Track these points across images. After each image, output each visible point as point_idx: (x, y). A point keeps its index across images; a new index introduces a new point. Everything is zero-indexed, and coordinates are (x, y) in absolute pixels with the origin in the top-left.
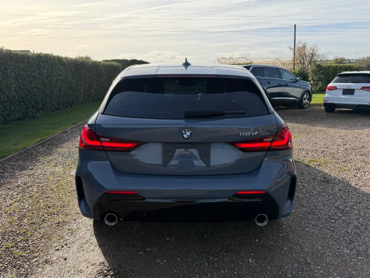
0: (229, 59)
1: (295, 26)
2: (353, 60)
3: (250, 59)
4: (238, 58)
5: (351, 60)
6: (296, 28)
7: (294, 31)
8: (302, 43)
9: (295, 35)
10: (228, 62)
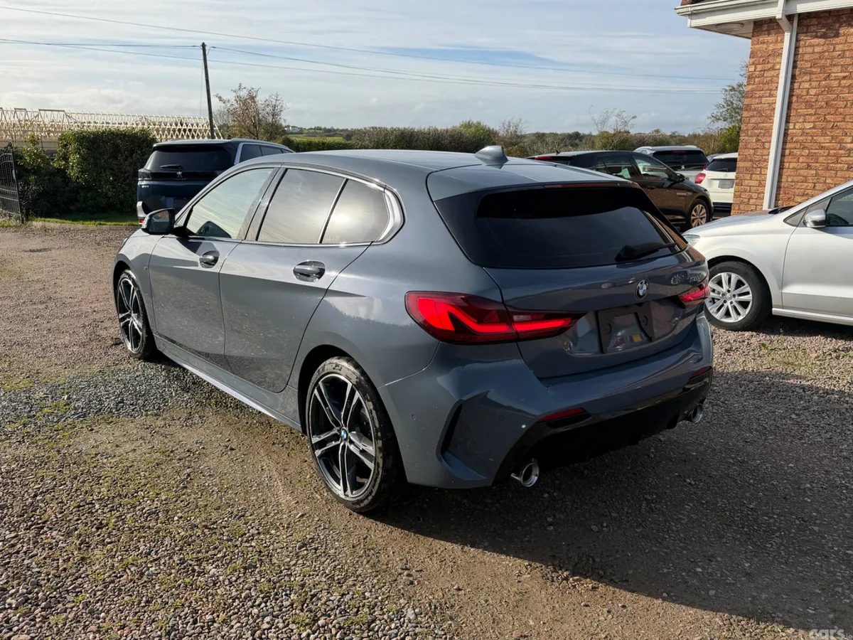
0: (15, 112)
1: (204, 46)
2: (288, 126)
3: (74, 116)
4: (40, 110)
5: (286, 127)
6: (207, 52)
7: (202, 58)
8: (245, 88)
9: (206, 67)
10: (12, 119)
